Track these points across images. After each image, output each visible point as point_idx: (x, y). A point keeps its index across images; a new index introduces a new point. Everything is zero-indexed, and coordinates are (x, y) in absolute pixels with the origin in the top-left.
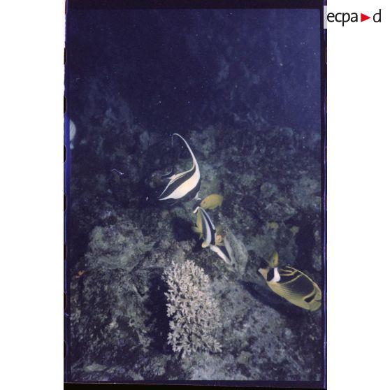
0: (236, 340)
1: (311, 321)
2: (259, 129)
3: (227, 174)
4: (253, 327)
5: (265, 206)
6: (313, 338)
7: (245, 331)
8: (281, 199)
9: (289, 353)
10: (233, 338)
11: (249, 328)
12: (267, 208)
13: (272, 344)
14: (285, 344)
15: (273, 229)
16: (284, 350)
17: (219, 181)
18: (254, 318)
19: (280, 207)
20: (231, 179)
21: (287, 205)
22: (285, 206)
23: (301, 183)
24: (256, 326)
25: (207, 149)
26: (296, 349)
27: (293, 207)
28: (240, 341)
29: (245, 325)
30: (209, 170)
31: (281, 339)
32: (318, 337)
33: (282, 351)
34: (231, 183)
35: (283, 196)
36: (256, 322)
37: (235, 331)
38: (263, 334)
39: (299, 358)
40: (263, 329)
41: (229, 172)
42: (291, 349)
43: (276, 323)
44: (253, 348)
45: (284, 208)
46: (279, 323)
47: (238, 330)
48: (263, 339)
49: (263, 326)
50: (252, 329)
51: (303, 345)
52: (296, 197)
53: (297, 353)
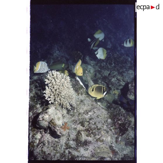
0: (84, 118)
1: (120, 115)
2: (116, 57)
3: (98, 70)
4: (93, 115)
5: (111, 80)
6: (120, 123)
7: (89, 115)
8: (119, 77)
9: (108, 128)
10: (83, 117)
11: (91, 115)
12: (112, 80)
13: (100, 122)
14: (107, 124)
15: (116, 94)
16: (106, 126)
17: (95, 73)
18: (94, 112)
19: (118, 81)
20: (100, 72)
21: (121, 80)
22: (120, 81)
23: (129, 72)
24: (94, 114)
25: (93, 63)
26: (112, 126)
27: (124, 81)
28: (86, 119)
29: (89, 113)
30: (91, 68)
31: (105, 122)
32: (122, 122)
33: (105, 126)
34: (100, 74)
35: (120, 76)
36: (95, 113)
37: (84, 115)
38: (97, 118)
39: (112, 130)
40: (98, 116)
41: (99, 69)
42: (109, 126)
43: (105, 116)
44: (91, 121)
45: (120, 82)
46: (106, 116)
47: (86, 115)
48: (96, 120)
49: (98, 115)
50: (92, 115)
51: (115, 125)
52: (125, 77)
53: (112, 128)
